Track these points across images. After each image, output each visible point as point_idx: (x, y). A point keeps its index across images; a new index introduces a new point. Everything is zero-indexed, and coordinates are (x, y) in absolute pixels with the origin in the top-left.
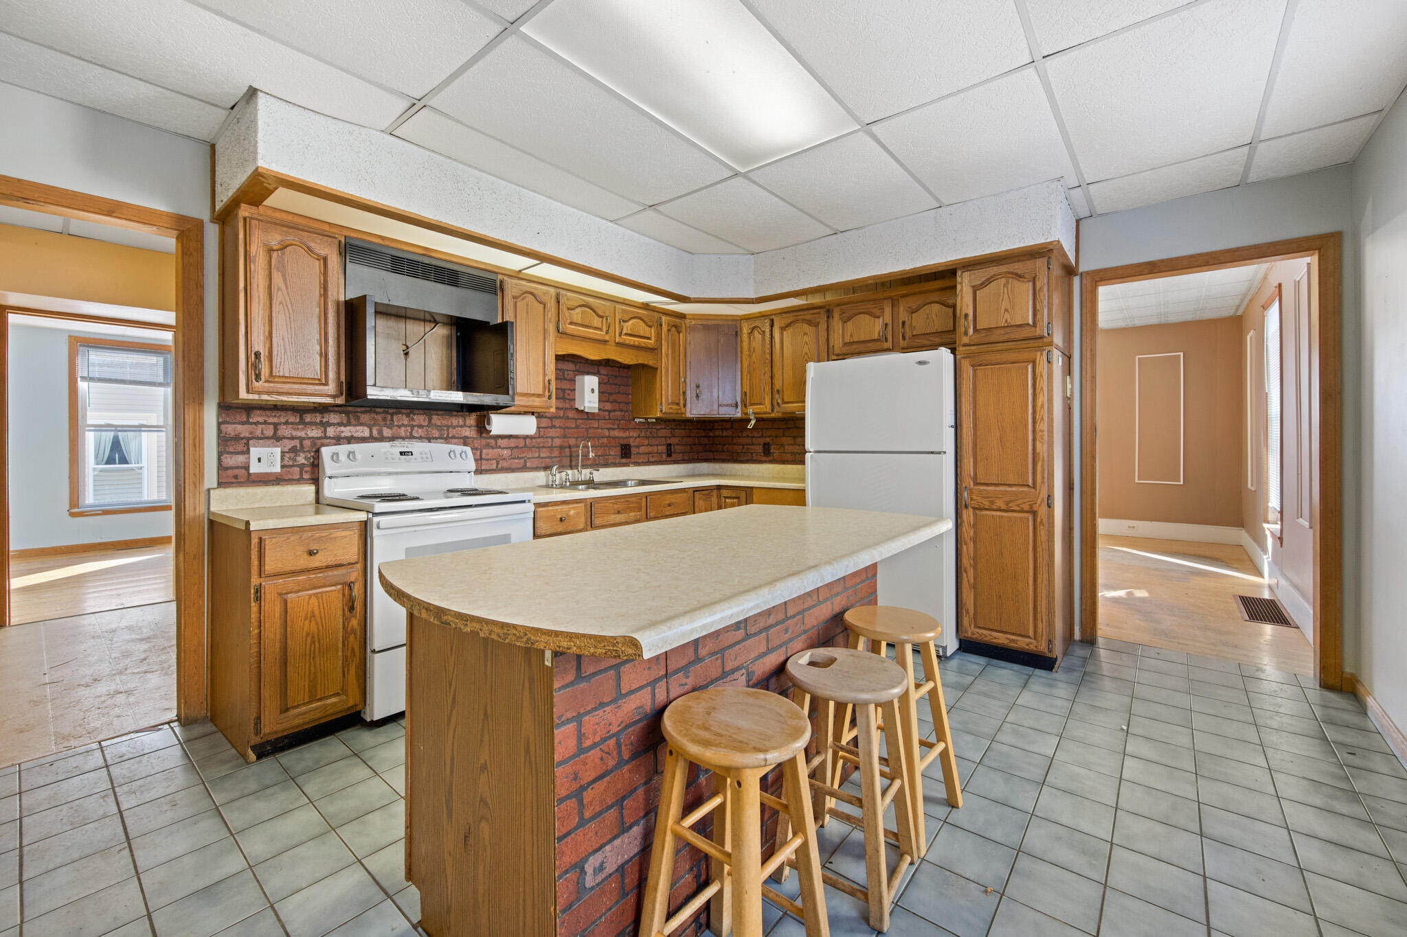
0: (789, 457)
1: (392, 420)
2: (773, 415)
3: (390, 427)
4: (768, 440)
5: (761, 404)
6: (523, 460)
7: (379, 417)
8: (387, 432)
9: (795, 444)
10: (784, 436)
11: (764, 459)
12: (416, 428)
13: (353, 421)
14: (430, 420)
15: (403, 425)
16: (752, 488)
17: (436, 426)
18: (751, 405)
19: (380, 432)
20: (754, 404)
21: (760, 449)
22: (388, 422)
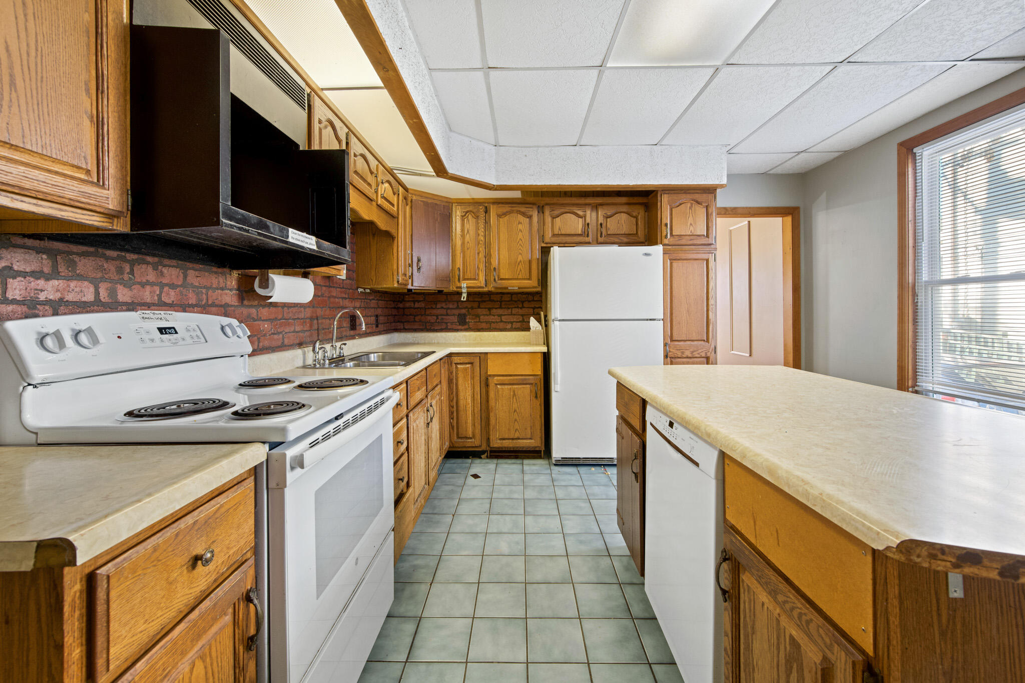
0: (484, 325)
1: (132, 272)
2: (486, 289)
3: (128, 285)
4: (463, 311)
5: (475, 279)
6: (281, 336)
7: (110, 266)
8: (123, 295)
9: (490, 314)
10: (479, 307)
11: (460, 327)
12: (166, 289)
13: (62, 269)
14: (185, 277)
15: (148, 283)
16: (486, 353)
17: (192, 285)
18: (465, 279)
19: (113, 293)
20: (468, 279)
21: (455, 319)
22: (126, 277)
